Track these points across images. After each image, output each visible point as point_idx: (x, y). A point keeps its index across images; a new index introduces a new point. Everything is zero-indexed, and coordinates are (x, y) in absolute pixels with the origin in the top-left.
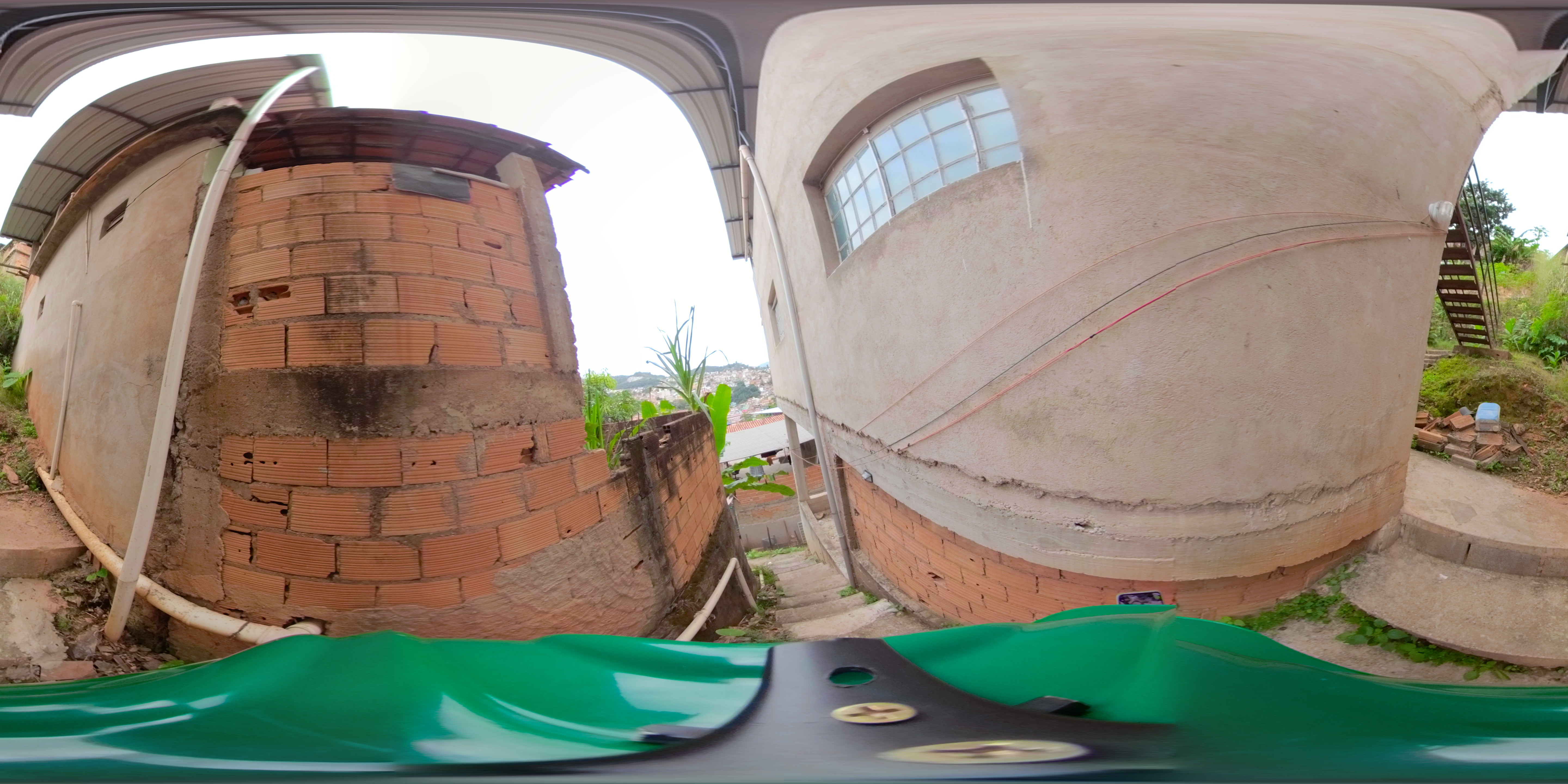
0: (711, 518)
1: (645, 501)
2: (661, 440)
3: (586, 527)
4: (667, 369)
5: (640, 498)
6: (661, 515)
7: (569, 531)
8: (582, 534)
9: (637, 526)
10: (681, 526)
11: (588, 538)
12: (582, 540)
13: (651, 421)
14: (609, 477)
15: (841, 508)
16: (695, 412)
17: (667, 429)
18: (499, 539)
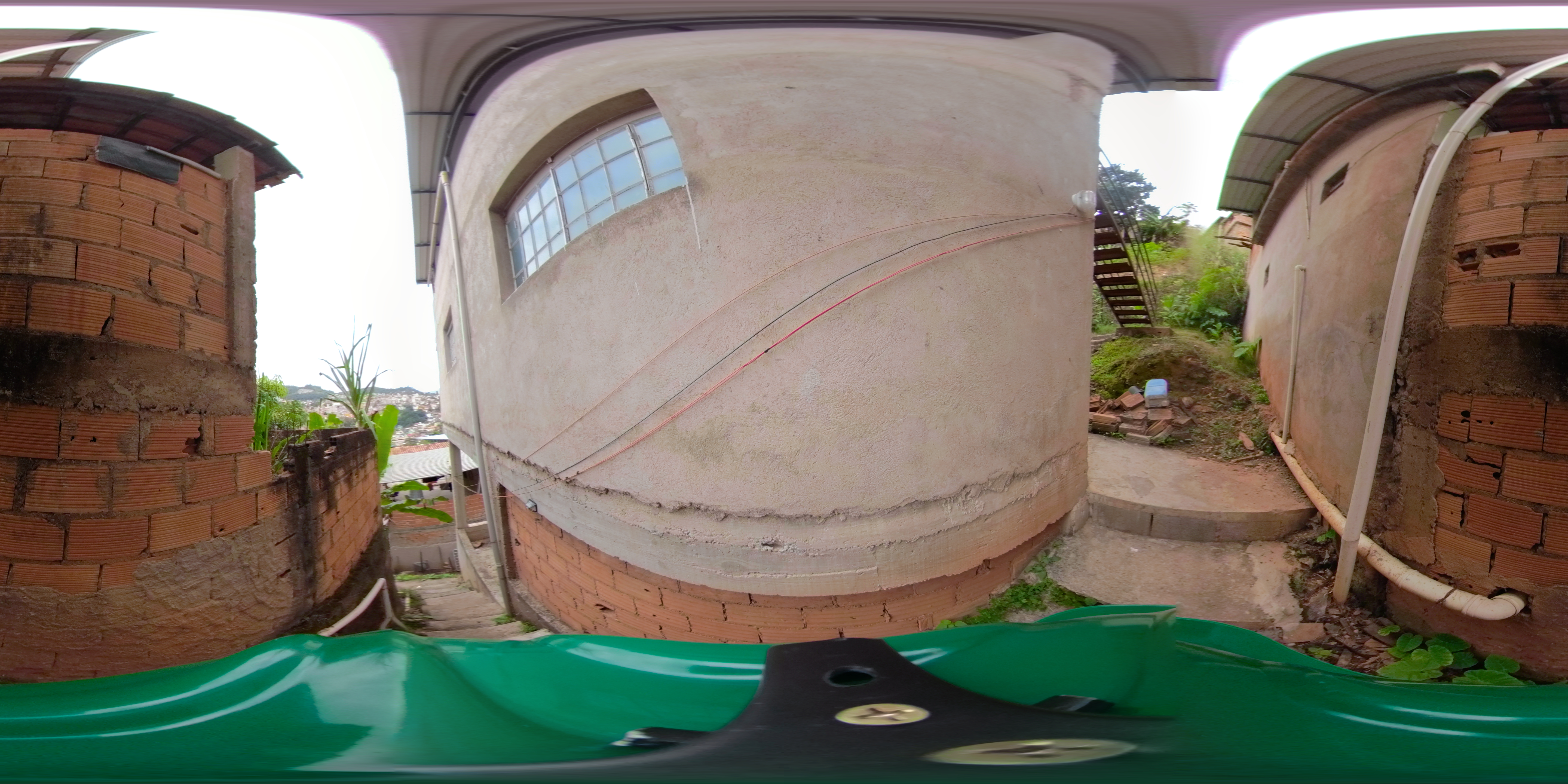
0: (365, 536)
1: (303, 510)
2: (327, 452)
3: (240, 527)
4: (338, 384)
5: (298, 506)
6: (317, 527)
7: (221, 530)
8: (234, 535)
9: (291, 534)
10: (335, 540)
11: (240, 540)
12: (233, 541)
13: (317, 433)
14: (270, 481)
15: (501, 537)
16: (361, 429)
17: (333, 441)
18: (149, 527)
